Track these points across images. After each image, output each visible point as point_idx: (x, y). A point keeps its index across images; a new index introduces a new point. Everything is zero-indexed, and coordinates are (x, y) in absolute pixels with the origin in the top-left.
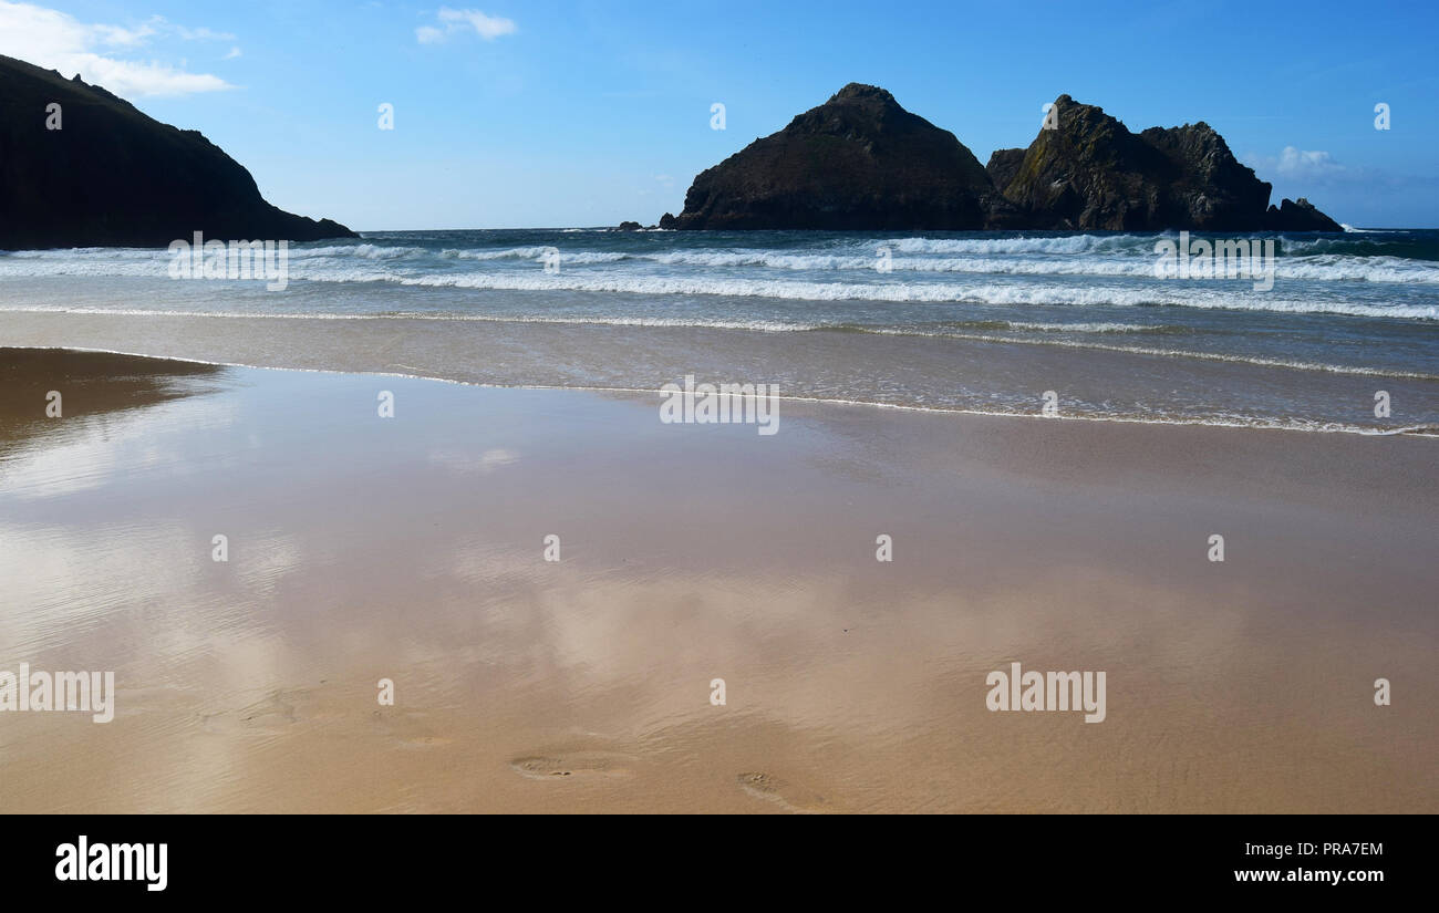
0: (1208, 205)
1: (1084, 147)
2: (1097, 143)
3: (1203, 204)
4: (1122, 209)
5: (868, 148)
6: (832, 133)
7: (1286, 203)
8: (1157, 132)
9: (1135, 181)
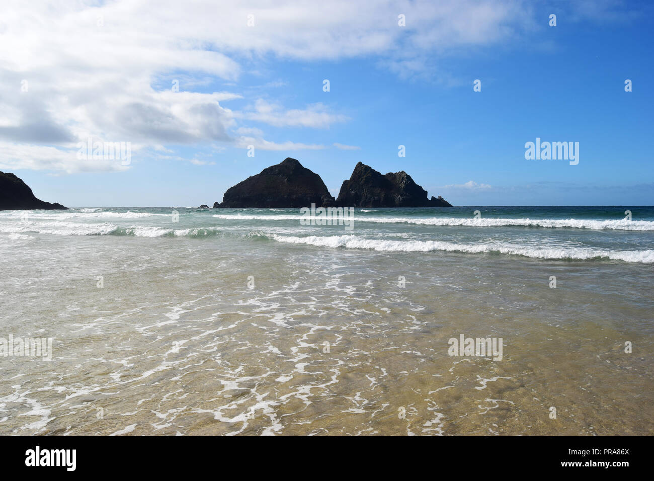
0: (401, 199)
1: (362, 179)
2: (366, 178)
3: (400, 198)
4: (372, 199)
5: (286, 180)
6: (275, 175)
7: (433, 198)
8: (391, 174)
9: (378, 190)
